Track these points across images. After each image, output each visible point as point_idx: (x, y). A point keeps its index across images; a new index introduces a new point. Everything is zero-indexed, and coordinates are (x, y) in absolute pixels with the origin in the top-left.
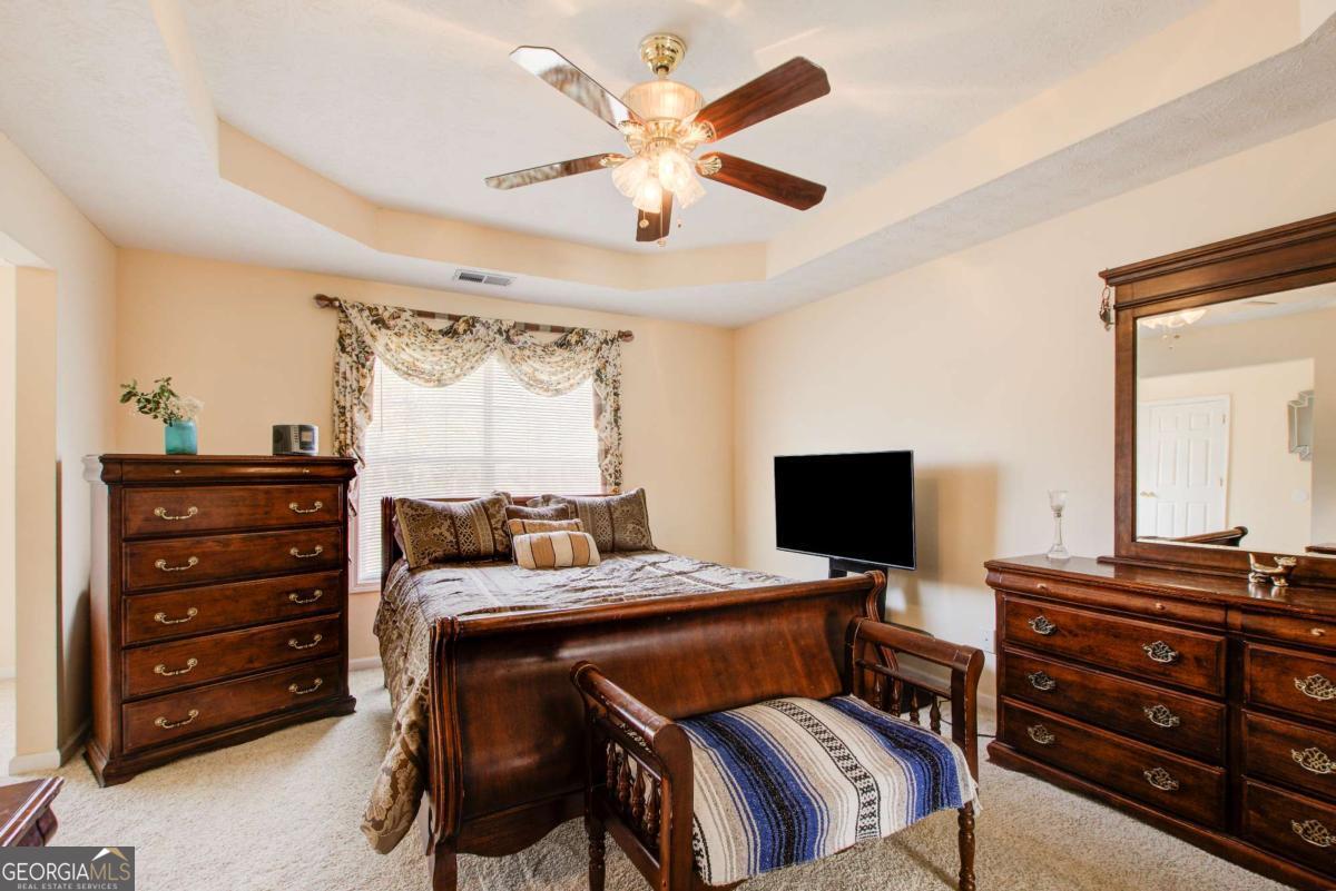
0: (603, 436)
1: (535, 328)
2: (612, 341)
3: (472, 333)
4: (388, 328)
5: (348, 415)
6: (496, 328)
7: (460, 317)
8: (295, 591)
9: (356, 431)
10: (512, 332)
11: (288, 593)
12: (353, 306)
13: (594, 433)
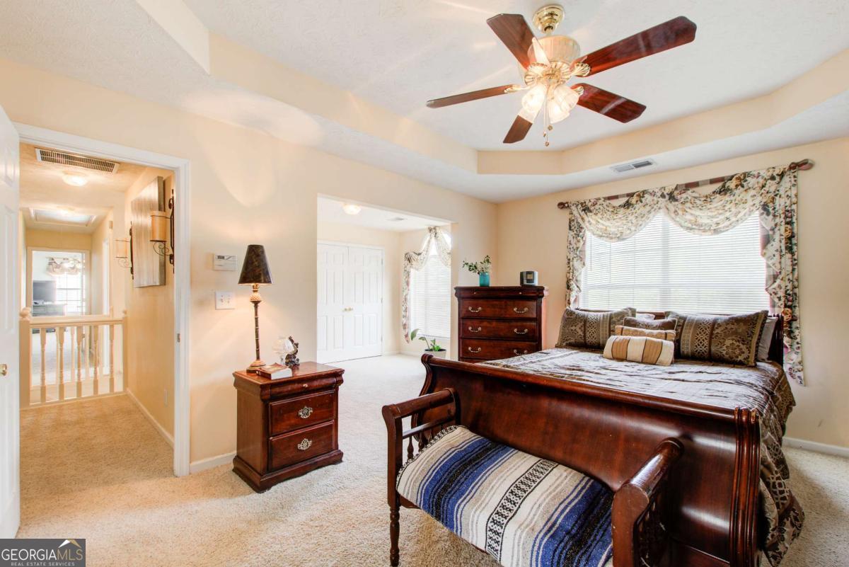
0: (770, 263)
1: (696, 185)
2: (782, 175)
3: (641, 202)
4: (591, 212)
5: (571, 263)
6: (659, 194)
7: (634, 194)
8: (517, 349)
9: (575, 272)
10: (676, 193)
11: (514, 349)
12: (573, 205)
13: (763, 261)
